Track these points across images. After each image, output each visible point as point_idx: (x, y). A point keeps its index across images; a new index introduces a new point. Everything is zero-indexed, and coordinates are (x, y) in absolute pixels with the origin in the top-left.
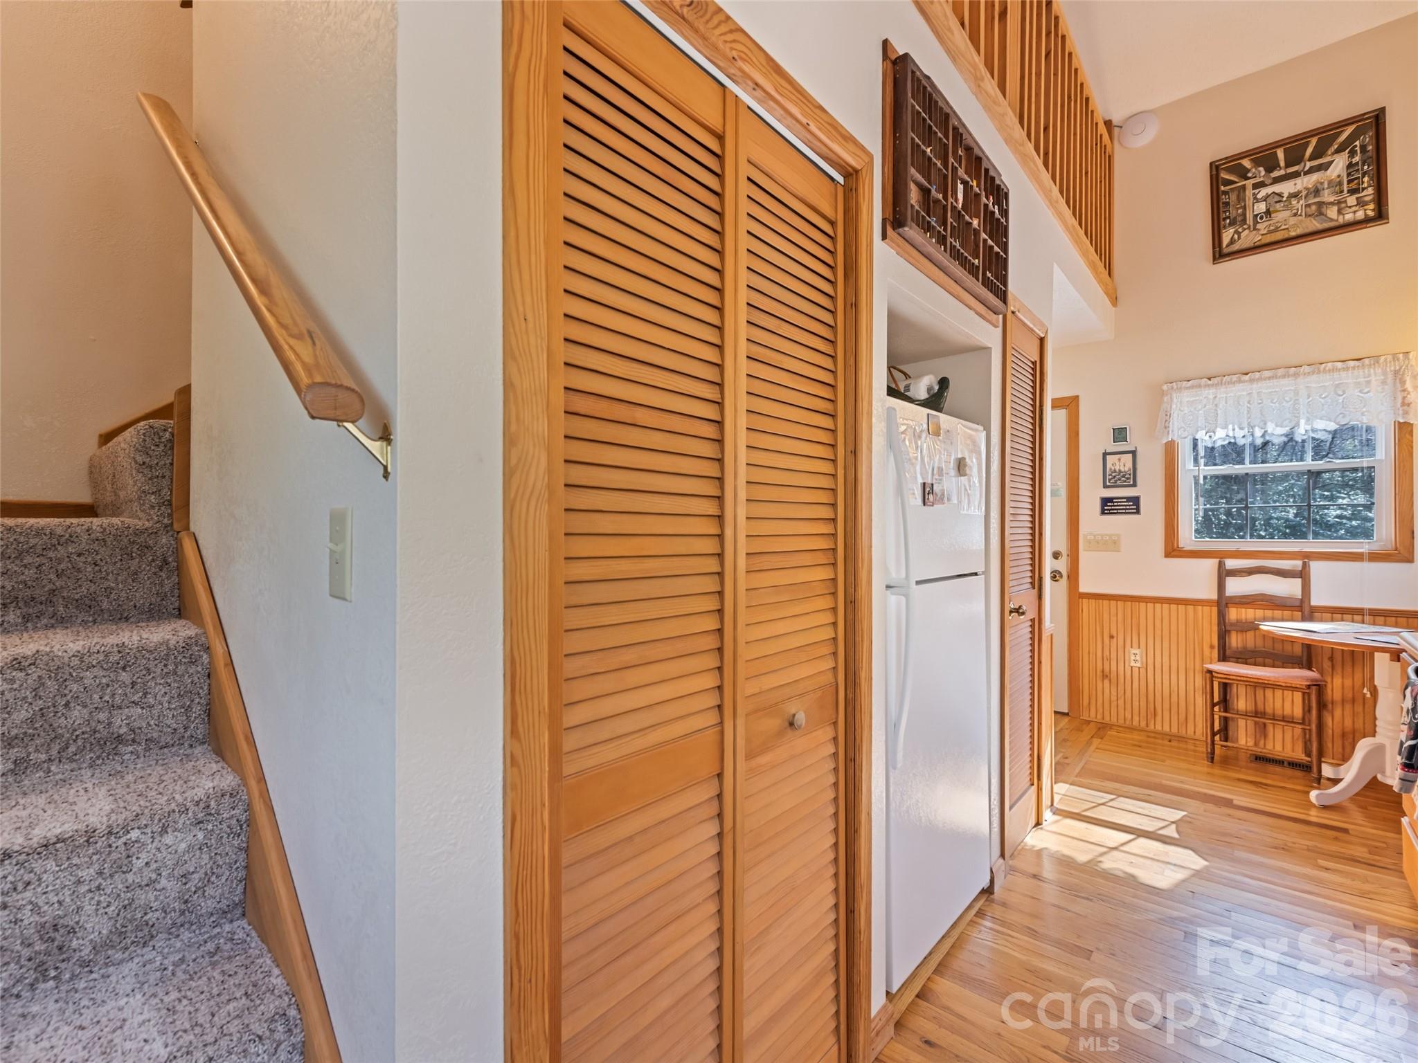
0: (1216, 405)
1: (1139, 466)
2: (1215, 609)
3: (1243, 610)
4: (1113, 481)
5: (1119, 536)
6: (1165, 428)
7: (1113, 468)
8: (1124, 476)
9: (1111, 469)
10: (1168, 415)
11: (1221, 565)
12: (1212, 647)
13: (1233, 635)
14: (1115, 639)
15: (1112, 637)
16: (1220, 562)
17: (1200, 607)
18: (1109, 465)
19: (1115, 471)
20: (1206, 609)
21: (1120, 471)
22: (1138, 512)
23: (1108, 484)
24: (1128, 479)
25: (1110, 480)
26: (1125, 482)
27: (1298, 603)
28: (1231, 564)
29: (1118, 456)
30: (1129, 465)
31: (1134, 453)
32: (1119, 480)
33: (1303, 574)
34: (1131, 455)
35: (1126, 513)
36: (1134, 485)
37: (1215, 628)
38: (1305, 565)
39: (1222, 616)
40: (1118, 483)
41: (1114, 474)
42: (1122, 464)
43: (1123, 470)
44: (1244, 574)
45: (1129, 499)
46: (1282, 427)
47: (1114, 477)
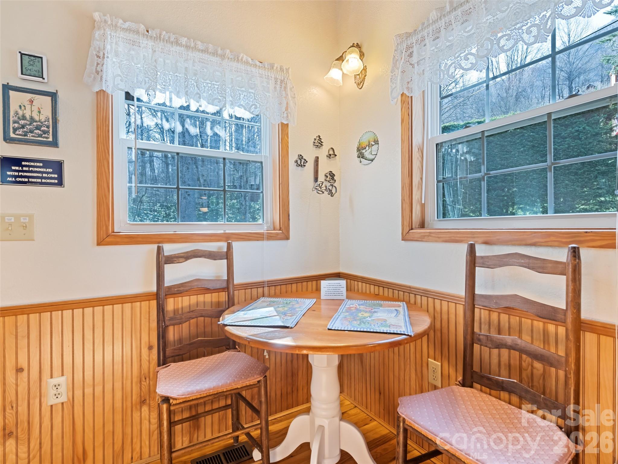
0: (156, 61)
1: (61, 117)
2: (154, 303)
3: (180, 298)
4: (20, 132)
5: (31, 217)
6: (97, 72)
7: (20, 113)
8: (38, 128)
9: (17, 113)
10: (101, 56)
11: (159, 250)
12: (150, 348)
13: (171, 328)
14: (25, 373)
15: (19, 370)
16: (159, 249)
17: (138, 304)
18: (13, 107)
19: (24, 118)
20: (145, 304)
21: (32, 120)
22: (60, 183)
23: (12, 135)
24: (45, 132)
25: (15, 130)
26: (40, 136)
27: (224, 285)
28: (169, 249)
29: (29, 96)
30: (47, 113)
31: (53, 96)
32: (31, 132)
33: (228, 256)
34: (49, 99)
35: (41, 184)
36: (54, 144)
37: (154, 325)
38: (229, 247)
39: (161, 309)
40: (30, 136)
41: (22, 122)
42: (35, 109)
43: (37, 118)
44: (181, 260)
45: (46, 163)
46: (213, 105)
47: (23, 127)
